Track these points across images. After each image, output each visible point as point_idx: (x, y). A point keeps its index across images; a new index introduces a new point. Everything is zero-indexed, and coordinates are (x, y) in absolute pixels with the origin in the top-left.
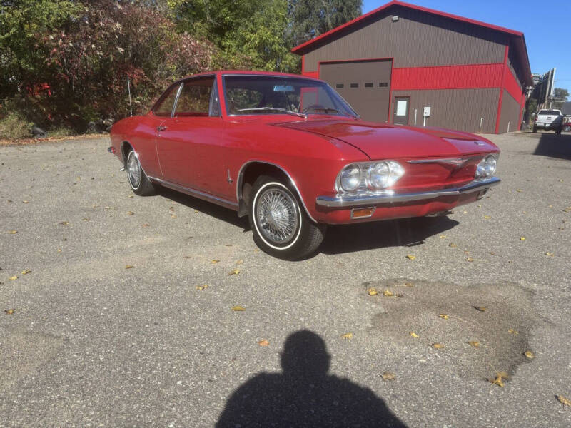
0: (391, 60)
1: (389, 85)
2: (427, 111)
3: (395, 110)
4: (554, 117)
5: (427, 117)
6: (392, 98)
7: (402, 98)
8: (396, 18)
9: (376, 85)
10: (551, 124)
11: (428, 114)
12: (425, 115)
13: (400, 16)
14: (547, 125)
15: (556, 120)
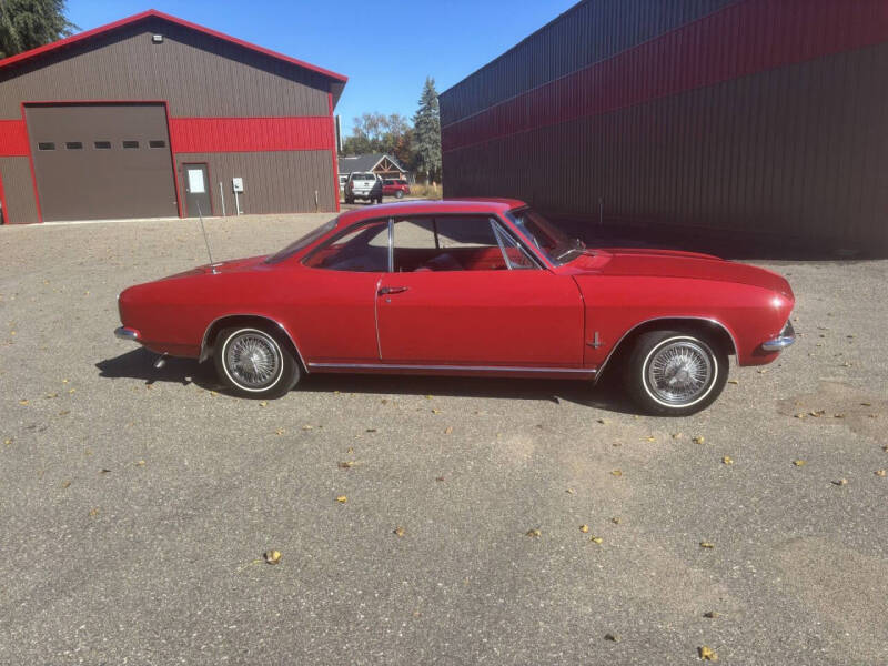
0: (163, 104)
1: (167, 144)
2: (238, 183)
3: (187, 185)
4: (372, 183)
5: (239, 193)
6: (177, 166)
7: (196, 165)
8: (158, 37)
9: (145, 144)
10: (371, 192)
11: (241, 189)
12: (236, 190)
13: (165, 35)
14: (367, 194)
15: (375, 187)
